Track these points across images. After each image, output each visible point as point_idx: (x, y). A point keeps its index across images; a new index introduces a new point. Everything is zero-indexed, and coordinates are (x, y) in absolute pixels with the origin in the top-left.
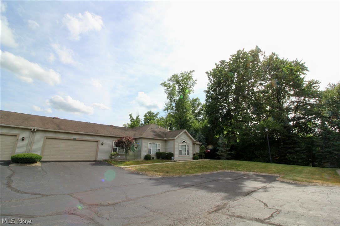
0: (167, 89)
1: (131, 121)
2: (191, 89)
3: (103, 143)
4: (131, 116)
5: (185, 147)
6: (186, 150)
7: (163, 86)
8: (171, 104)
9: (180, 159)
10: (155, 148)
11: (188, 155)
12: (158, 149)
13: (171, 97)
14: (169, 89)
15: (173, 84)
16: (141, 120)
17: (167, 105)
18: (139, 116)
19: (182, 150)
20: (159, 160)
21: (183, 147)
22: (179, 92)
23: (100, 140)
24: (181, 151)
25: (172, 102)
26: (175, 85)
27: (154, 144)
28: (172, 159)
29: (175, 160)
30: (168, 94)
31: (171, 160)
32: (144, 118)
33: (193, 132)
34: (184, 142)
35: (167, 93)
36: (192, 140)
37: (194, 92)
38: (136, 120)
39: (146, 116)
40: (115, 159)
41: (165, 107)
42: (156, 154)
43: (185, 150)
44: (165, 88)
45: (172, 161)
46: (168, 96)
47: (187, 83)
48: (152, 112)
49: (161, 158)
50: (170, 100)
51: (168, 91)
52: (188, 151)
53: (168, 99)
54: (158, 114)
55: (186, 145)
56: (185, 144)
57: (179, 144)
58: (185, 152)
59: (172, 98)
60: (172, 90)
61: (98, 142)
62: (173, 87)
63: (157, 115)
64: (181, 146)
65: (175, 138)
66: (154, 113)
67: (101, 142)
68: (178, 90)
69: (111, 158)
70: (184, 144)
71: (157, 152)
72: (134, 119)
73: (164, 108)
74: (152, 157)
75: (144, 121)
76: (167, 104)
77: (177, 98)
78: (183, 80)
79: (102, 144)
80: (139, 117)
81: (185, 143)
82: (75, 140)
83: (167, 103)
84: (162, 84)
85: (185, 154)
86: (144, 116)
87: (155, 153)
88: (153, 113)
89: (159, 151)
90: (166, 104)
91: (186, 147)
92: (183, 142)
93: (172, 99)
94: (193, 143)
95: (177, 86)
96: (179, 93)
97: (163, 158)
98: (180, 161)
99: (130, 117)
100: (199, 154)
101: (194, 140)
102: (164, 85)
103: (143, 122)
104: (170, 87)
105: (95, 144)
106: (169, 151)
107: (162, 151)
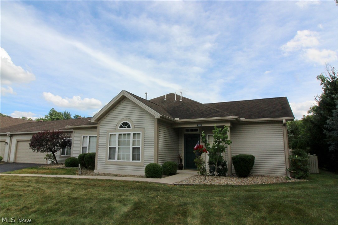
5: (127, 139)
6: (131, 147)
19: (117, 147)
21: (119, 139)
34: (125, 125)
43: (126, 147)
55: (132, 133)
56: (130, 130)
64: (114, 136)
70: (125, 131)
81: (129, 126)
85: (126, 157)
92: (121, 127)
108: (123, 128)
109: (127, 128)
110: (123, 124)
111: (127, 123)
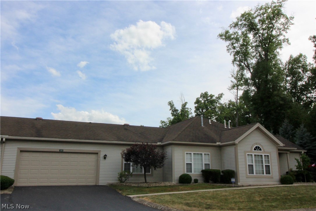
0: (232, 44)
1: (173, 115)
2: (281, 38)
3: (106, 155)
4: (171, 104)
5: (260, 159)
6: (264, 165)
7: (223, 39)
8: (242, 75)
9: (251, 182)
10: (200, 163)
11: (269, 173)
12: (205, 164)
13: (240, 61)
14: (236, 45)
15: (243, 33)
16: (192, 111)
17: (235, 78)
18: (186, 103)
19: (254, 164)
20: (206, 185)
21: (255, 158)
22: (257, 46)
23: (100, 151)
24: (251, 167)
25: (242, 69)
26: (246, 34)
27: (196, 156)
28: (231, 183)
29: (239, 184)
30: (234, 55)
31: (231, 185)
32: (196, 107)
33: (289, 128)
34: (257, 148)
35: (232, 54)
36: (277, 144)
37: (289, 44)
38: (182, 111)
39: (198, 102)
40: (127, 183)
41: (232, 81)
42: (201, 173)
43: (260, 164)
44: (228, 43)
45: (232, 187)
46: (235, 58)
47: (271, 27)
48: (209, 94)
49: (211, 180)
50: (240, 65)
51: (234, 48)
52: (268, 167)
53: (236, 65)
54: (221, 97)
55: (263, 155)
56: (262, 153)
57: (245, 152)
58: (261, 169)
59: (242, 62)
60: (242, 45)
61: (97, 153)
62: (244, 40)
63: (220, 99)
64: (250, 156)
65: (237, 141)
66: (214, 96)
67: (102, 155)
68: (254, 44)
69: (121, 181)
70: (258, 153)
71: (204, 169)
72: (177, 110)
73: (230, 84)
74: (193, 178)
75: (195, 112)
76: (235, 76)
77: (253, 61)
78: (262, 21)
79: (105, 157)
80: (187, 107)
81: (260, 150)
82: (61, 152)
83: (235, 73)
84: (221, 36)
85: (261, 172)
86: (195, 103)
87: (200, 170)
88: (212, 96)
89: (208, 168)
90: (233, 76)
91: (262, 158)
92: (255, 149)
93: (243, 64)
94: (279, 150)
95: (251, 36)
96: (256, 50)
97: (215, 181)
98: (250, 185)
99: (169, 107)
100: (296, 171)
101: (281, 144)
102: (226, 36)
103: (194, 114)
104: (237, 40)
105: (93, 157)
106: (228, 166)
107: (214, 167)
108: (256, 151)
109: (259, 151)
110: (256, 147)
111: (259, 147)
